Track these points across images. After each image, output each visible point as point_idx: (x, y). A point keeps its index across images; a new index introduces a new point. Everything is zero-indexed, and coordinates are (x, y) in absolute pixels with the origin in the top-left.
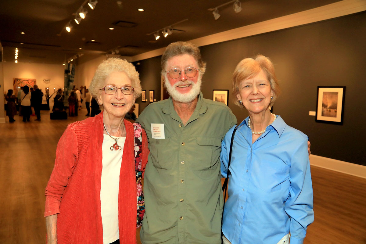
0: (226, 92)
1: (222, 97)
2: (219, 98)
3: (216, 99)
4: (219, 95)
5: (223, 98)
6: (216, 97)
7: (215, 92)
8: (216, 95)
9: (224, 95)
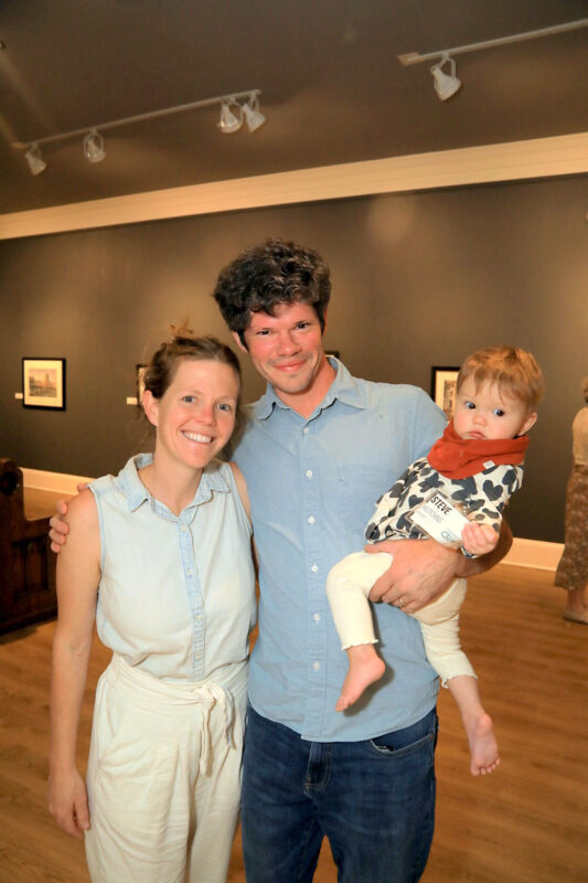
0: (59, 364)
1: (47, 376)
2: (41, 379)
3: (32, 381)
4: (40, 371)
5: (51, 379)
6: (32, 375)
7: (28, 364)
8: (31, 370)
9: (54, 371)
